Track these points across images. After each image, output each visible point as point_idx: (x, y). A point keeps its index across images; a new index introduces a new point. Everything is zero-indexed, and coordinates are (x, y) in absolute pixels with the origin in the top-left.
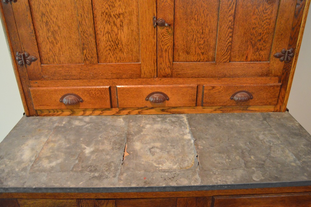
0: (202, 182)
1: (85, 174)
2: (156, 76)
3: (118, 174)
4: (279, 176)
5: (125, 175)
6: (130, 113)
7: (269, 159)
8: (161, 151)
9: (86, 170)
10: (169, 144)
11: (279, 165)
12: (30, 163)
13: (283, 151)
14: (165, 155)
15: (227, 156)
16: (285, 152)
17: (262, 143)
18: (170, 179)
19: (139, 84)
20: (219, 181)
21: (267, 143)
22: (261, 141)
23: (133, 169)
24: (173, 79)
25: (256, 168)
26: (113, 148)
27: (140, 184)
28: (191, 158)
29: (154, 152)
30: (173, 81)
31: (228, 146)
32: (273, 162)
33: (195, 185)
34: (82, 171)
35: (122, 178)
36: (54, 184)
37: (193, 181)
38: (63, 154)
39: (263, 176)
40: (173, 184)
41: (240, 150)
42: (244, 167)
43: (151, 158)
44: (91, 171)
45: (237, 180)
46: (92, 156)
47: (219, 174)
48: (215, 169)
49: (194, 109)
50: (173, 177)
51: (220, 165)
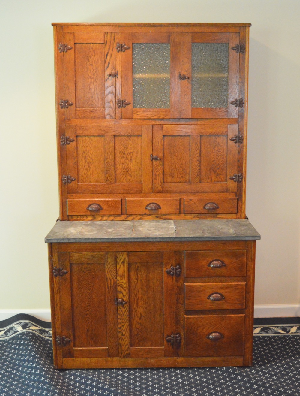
0: (176, 236)
2: (152, 192)
6: (134, 219)
8: (154, 230)
10: (160, 228)
14: (157, 231)
15: (194, 231)
16: (230, 230)
17: (218, 228)
19: (141, 198)
21: (221, 228)
24: (164, 194)
28: (172, 231)
29: (150, 230)
30: (163, 196)
31: (196, 228)
37: (171, 236)
41: (202, 229)
42: (202, 233)
47: (186, 235)
49: (178, 216)
50: (161, 235)
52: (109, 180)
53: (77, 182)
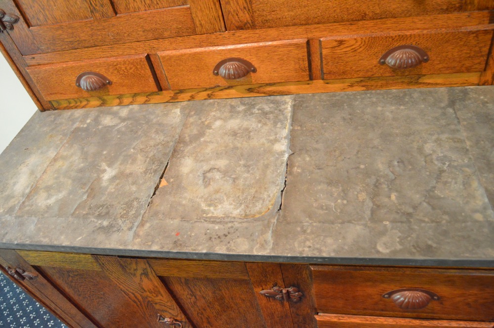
0: (273, 249)
1: (89, 221)
2: (224, 29)
3: (136, 224)
4: (434, 245)
5: (148, 225)
6: (193, 98)
7: (428, 203)
8: (222, 178)
9: (93, 214)
10: (242, 162)
11: (446, 217)
12: (21, 198)
13: (466, 184)
14: (228, 186)
15: (343, 191)
16: (470, 185)
17: (426, 162)
18: (219, 237)
19: (197, 47)
20: (306, 249)
21: (436, 162)
22: (426, 157)
23: (163, 214)
24: (257, 31)
25: (394, 221)
26: (146, 169)
27: (166, 247)
28: (271, 195)
29: (210, 179)
30: (257, 35)
31: (352, 168)
32: (433, 208)
33: (260, 254)
34: (85, 217)
35: (141, 233)
36: (42, 239)
37: (258, 245)
38: (70, 182)
39: (401, 243)
40: (221, 249)
41: (373, 177)
42: (367, 220)
43: (203, 191)
44: (100, 216)
45: (343, 248)
46: (111, 187)
47: (312, 233)
48: (307, 222)
49: (308, 86)
50: (227, 234)
51: (321, 212)
52: (97, 8)
53: (25, 25)
